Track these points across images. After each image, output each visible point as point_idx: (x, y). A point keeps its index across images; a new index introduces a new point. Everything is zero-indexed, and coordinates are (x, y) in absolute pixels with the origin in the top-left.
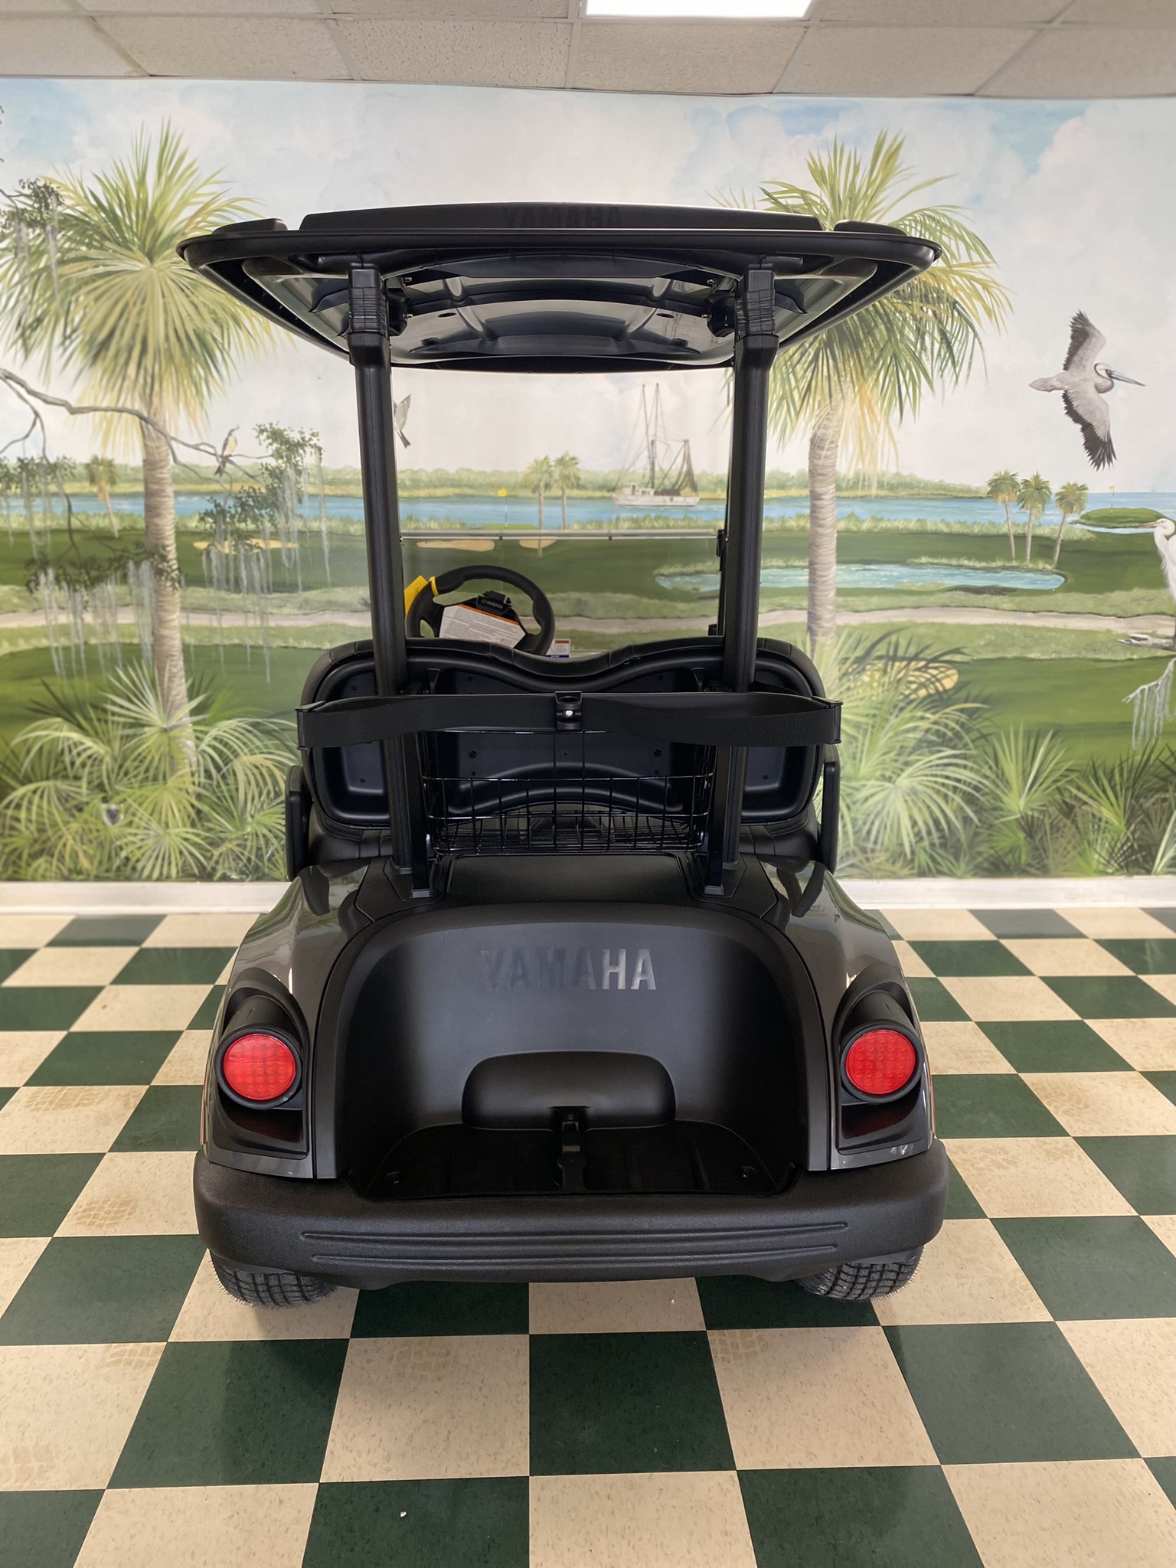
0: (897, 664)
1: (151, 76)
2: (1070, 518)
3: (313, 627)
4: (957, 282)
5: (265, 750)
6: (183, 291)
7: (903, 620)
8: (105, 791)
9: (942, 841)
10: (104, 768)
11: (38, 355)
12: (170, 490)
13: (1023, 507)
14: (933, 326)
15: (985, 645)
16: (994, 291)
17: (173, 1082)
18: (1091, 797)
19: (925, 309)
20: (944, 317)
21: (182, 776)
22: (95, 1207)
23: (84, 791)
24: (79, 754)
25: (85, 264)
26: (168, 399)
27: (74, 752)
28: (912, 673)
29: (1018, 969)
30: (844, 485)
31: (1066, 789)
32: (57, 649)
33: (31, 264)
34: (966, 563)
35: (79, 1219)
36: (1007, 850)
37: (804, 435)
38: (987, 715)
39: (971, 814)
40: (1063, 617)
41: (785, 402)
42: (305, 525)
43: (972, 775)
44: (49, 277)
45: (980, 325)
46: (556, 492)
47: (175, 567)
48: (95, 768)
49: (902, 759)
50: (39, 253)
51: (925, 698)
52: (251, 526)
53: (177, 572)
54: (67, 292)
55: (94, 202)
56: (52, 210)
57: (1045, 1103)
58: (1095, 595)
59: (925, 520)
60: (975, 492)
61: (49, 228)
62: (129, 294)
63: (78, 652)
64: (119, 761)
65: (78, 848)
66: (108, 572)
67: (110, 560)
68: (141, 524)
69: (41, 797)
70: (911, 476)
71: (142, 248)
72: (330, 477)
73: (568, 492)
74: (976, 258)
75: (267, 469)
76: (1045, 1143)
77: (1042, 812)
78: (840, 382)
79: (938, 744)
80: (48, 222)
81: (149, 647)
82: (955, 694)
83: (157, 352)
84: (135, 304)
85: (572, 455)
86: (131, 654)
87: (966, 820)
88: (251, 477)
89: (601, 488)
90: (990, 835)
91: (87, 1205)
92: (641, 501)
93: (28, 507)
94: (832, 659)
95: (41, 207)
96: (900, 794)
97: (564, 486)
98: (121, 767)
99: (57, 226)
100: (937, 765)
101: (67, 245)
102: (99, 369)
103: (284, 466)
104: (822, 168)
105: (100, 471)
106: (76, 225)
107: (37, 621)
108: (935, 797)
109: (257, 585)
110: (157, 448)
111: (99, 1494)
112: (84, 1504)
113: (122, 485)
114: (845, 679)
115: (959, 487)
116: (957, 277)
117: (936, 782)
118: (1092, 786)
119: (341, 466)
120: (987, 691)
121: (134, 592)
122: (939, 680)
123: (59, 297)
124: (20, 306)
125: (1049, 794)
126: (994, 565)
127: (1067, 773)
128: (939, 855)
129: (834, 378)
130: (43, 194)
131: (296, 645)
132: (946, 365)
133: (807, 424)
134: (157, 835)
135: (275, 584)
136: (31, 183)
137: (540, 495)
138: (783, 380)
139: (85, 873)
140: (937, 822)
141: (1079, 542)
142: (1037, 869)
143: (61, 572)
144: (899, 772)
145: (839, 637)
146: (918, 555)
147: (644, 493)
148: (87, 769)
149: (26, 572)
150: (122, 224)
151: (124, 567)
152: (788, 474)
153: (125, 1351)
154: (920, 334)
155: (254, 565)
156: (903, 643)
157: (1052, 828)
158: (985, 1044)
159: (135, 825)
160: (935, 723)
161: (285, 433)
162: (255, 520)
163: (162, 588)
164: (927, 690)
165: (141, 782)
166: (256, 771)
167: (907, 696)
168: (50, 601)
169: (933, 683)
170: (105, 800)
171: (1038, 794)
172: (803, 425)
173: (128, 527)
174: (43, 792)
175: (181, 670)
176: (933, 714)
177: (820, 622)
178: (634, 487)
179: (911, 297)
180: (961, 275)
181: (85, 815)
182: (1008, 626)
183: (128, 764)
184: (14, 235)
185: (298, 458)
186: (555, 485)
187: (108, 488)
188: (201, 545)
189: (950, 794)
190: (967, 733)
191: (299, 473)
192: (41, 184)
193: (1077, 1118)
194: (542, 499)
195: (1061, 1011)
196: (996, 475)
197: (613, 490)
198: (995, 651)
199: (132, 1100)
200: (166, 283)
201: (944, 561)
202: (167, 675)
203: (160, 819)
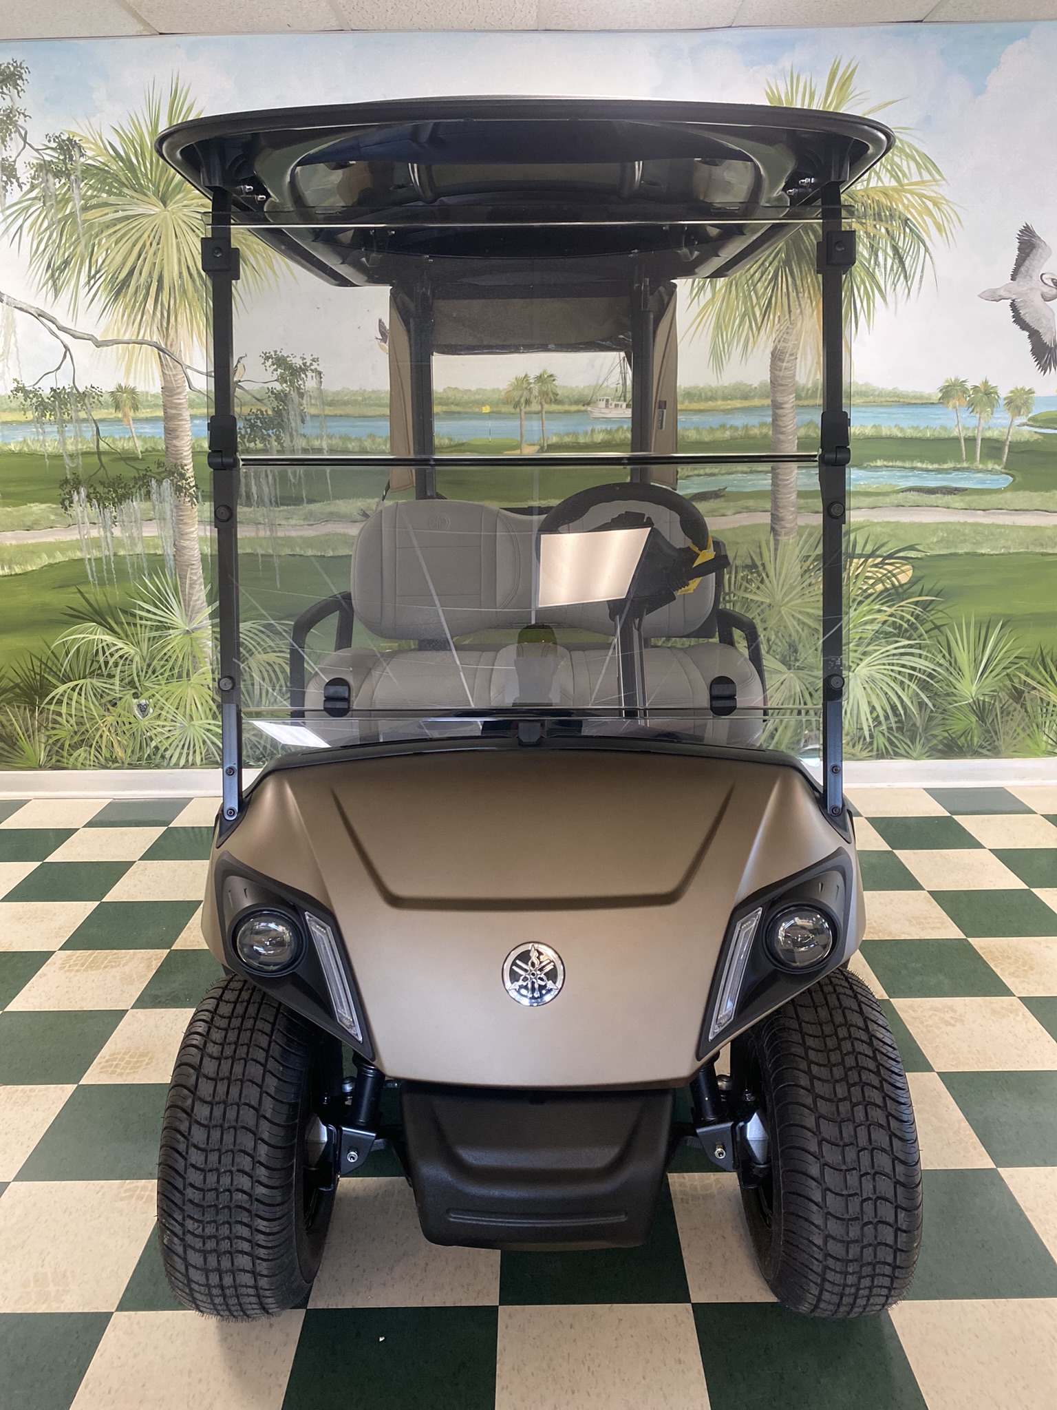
0: (855, 561)
1: (161, 34)
2: (1019, 420)
3: (317, 536)
4: (908, 199)
5: (277, 649)
6: (194, 231)
7: (861, 519)
8: (136, 688)
9: (898, 725)
10: (134, 666)
11: (66, 295)
12: (186, 414)
13: (973, 411)
14: (886, 243)
15: (937, 542)
16: (944, 207)
17: (190, 946)
18: (1039, 683)
19: (878, 226)
20: (896, 234)
21: (204, 673)
22: (117, 1058)
23: (117, 688)
24: (112, 655)
25: (106, 210)
26: (183, 331)
27: (107, 654)
28: (869, 569)
29: (967, 841)
30: (803, 395)
31: (1015, 675)
32: (90, 559)
33: (58, 211)
34: (919, 465)
35: (102, 1068)
36: (960, 733)
37: (766, 347)
38: (940, 608)
39: (926, 700)
40: (1011, 515)
41: (747, 317)
42: (308, 443)
43: (927, 663)
44: (75, 222)
45: (931, 240)
46: (535, 407)
47: (192, 484)
48: (127, 667)
49: (861, 649)
50: (67, 201)
51: (882, 592)
52: (260, 446)
53: (194, 488)
54: (91, 235)
55: (112, 152)
56: (75, 161)
57: (992, 965)
58: (1042, 493)
59: (880, 426)
60: (927, 399)
61: (73, 177)
62: (145, 236)
63: (108, 563)
64: (147, 661)
65: (113, 738)
66: (132, 490)
67: (135, 479)
68: (162, 446)
69: (80, 694)
70: (866, 384)
71: (156, 193)
72: (329, 399)
73: (547, 407)
74: (926, 176)
75: (272, 392)
76: (991, 1003)
77: (993, 696)
78: (798, 298)
79: (894, 635)
80: (72, 172)
81: (172, 557)
82: (908, 589)
83: (172, 289)
84: (151, 244)
85: (549, 372)
86: (156, 564)
87: (921, 705)
88: (257, 399)
89: (577, 402)
90: (944, 719)
91: (110, 1056)
92: (613, 413)
93: (61, 432)
94: (794, 558)
95: (65, 158)
96: (859, 682)
97: (543, 400)
98: (149, 665)
99: (80, 176)
100: (894, 655)
101: (89, 193)
102: (120, 306)
103: (288, 389)
104: (780, 96)
105: (124, 398)
106: (97, 174)
107: (72, 535)
108: (892, 684)
109: (266, 500)
110: (174, 376)
111: (108, 1316)
112: (95, 1324)
113: (143, 410)
114: (807, 575)
115: (912, 394)
116: (908, 195)
117: (892, 670)
118: (1040, 672)
119: (339, 388)
120: (941, 585)
121: (157, 507)
122: (894, 576)
123: (83, 242)
124: (50, 249)
125: (999, 679)
126: (945, 466)
127: (1016, 661)
128: (895, 737)
129: (793, 295)
130: (67, 147)
131: (302, 553)
132: (899, 279)
133: (768, 338)
134: (185, 726)
135: (282, 498)
136: (56, 137)
137: (521, 410)
138: (745, 297)
139: (120, 761)
140: (894, 708)
141: (1027, 443)
142: (988, 750)
143: (91, 490)
144: (858, 661)
145: (801, 536)
146: (875, 459)
147: (616, 406)
148: (119, 669)
149: (60, 491)
150: (138, 172)
151: (148, 485)
152: (751, 385)
153: (137, 1187)
154: (874, 250)
155: (263, 481)
156: (860, 542)
157: (1002, 713)
158: (937, 912)
159: (163, 718)
160: (890, 616)
161: (288, 359)
162: (263, 439)
163: (182, 503)
164: (884, 585)
165: (167, 679)
166: (269, 668)
167: (865, 591)
168: (83, 517)
169: (889, 578)
170: (136, 696)
171: (989, 680)
172: (765, 338)
173: (150, 449)
174: (81, 689)
175: (200, 577)
176: (888, 607)
177: (782, 522)
178: (607, 401)
179: (865, 216)
180: (912, 193)
181: (119, 710)
182: (959, 523)
183: (155, 662)
184: (42, 185)
185: (300, 382)
186: (534, 401)
187: (131, 414)
189: (906, 681)
190: (921, 625)
191: (301, 395)
192: (64, 137)
193: (1022, 979)
194: (523, 413)
195: (1010, 881)
196: (947, 381)
197: (588, 404)
198: (948, 548)
199: (154, 962)
200: (179, 225)
201: (899, 463)
202: (188, 582)
203: (185, 712)
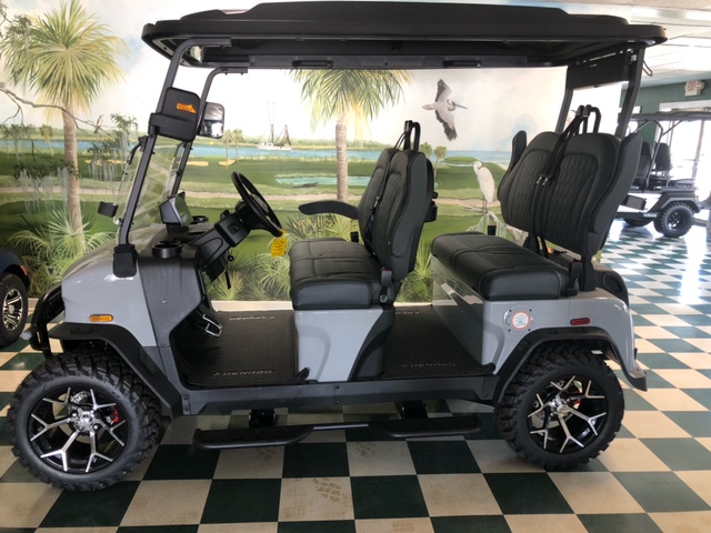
2: (440, 160)
6: (80, 60)
8: (48, 261)
10: (47, 251)
12: (75, 139)
14: (383, 83)
19: (380, 76)
20: (387, 80)
21: (80, 255)
23: (39, 260)
25: (40, 48)
26: (74, 103)
27: (35, 244)
30: (350, 145)
32: (27, 202)
33: (18, 48)
36: (419, 291)
37: (333, 124)
41: (325, 111)
44: (25, 53)
45: (402, 83)
48: (43, 251)
50: (21, 44)
52: (109, 155)
53: (78, 172)
54: (32, 59)
55: (44, 24)
56: (27, 27)
58: (451, 191)
62: (57, 61)
63: (36, 203)
64: (54, 248)
65: (36, 284)
66: (49, 172)
67: (50, 167)
68: (63, 153)
71: (63, 42)
73: (238, 144)
75: (115, 132)
78: (347, 104)
80: (25, 32)
81: (66, 203)
83: (69, 84)
84: (60, 65)
85: (240, 129)
86: (59, 205)
88: (109, 135)
89: (252, 142)
90: (412, 285)
92: (268, 148)
93: (15, 144)
95: (22, 26)
97: (237, 141)
98: (54, 251)
99: (29, 34)
101: (33, 41)
102: (45, 90)
103: (122, 131)
105: (46, 131)
106: (37, 33)
107: (19, 190)
109: (111, 178)
110: (70, 122)
113: (55, 137)
121: (60, 180)
123: (29, 61)
124: (14, 64)
129: (345, 102)
130: (24, 21)
132: (389, 98)
133: (334, 120)
135: (118, 178)
136: (19, 17)
138: (324, 102)
141: (445, 169)
143: (29, 171)
147: (269, 145)
148: (40, 252)
149: (14, 171)
150: (55, 33)
151: (56, 169)
152: (327, 140)
154: (378, 86)
155: (110, 170)
159: (60, 275)
161: (123, 118)
162: (110, 152)
163: (72, 178)
165: (63, 258)
168: (25, 183)
170: (47, 265)
173: (58, 154)
175: (79, 211)
177: (342, 198)
178: (265, 142)
181: (39, 271)
183: (57, 250)
184: (12, 37)
185: (128, 128)
186: (233, 141)
187: (49, 138)
188: (88, 162)
191: (128, 134)
192: (23, 17)
194: (228, 146)
197: (257, 143)
200: (73, 57)
202: (74, 214)
